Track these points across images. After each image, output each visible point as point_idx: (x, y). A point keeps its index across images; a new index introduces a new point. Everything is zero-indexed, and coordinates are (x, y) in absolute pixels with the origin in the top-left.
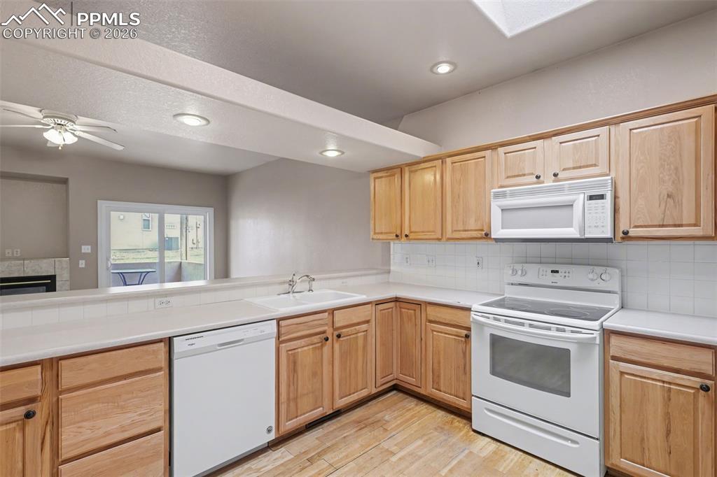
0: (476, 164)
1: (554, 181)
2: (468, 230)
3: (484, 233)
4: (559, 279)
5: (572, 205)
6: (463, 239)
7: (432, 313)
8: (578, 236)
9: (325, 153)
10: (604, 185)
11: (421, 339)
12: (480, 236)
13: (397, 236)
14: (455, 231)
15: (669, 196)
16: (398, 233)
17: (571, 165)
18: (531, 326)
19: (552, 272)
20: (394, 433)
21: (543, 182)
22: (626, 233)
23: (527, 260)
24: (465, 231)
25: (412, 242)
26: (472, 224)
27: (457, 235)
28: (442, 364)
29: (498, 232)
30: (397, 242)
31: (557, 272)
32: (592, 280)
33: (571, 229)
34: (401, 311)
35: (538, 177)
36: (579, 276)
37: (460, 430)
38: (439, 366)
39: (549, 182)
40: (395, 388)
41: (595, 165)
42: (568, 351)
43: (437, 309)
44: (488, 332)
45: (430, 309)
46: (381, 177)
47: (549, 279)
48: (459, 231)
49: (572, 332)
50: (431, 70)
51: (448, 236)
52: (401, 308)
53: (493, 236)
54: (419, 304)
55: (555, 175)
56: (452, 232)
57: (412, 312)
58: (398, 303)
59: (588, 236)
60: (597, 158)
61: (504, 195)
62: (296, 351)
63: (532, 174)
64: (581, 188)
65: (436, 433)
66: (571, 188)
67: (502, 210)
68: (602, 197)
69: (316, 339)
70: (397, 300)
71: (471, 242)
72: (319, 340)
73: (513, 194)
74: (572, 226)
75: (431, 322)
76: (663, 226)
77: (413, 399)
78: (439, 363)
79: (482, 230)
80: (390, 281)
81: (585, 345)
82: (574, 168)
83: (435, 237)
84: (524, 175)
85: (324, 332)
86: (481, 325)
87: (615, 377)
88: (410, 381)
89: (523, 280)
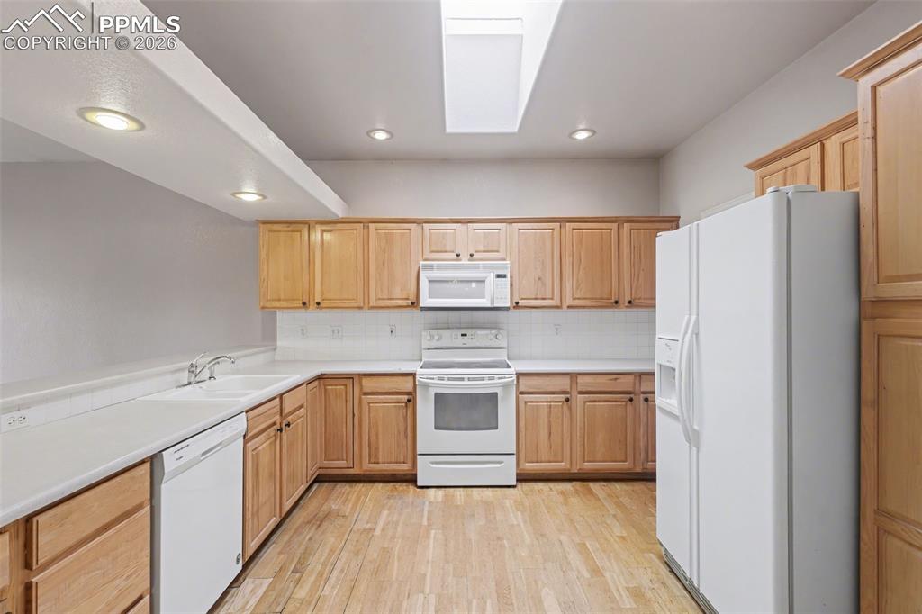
0: (402, 235)
1: (469, 260)
2: (393, 299)
3: (409, 302)
4: (467, 341)
5: (484, 281)
6: (388, 307)
7: (368, 384)
8: (489, 305)
9: (238, 196)
10: (504, 267)
11: (354, 415)
12: (405, 304)
13: (304, 304)
14: (380, 299)
15: (539, 279)
16: (306, 300)
17: (482, 249)
18: (469, 379)
19: (462, 335)
20: (356, 515)
21: (460, 260)
22: (517, 303)
23: (436, 327)
24: (390, 299)
25: (324, 310)
26: (397, 293)
27: (382, 303)
28: (380, 436)
29: (426, 301)
30: (303, 310)
31: (466, 335)
32: (491, 340)
33: (484, 300)
34: (326, 390)
35: (458, 255)
36: (481, 337)
37: (408, 492)
38: (377, 438)
39: (465, 261)
40: (320, 479)
41: (497, 251)
42: (496, 393)
43: (375, 379)
44: (432, 391)
45: (365, 381)
46: (279, 231)
47: (460, 341)
48: (384, 299)
49: (499, 378)
50: (368, 134)
51: (371, 304)
52: (325, 386)
53: (421, 305)
54: (349, 377)
55: (471, 255)
56: (376, 300)
57: (342, 387)
58: (322, 381)
59: (496, 305)
60: (499, 247)
61: (431, 268)
62: (258, 450)
63: (453, 252)
64: (491, 268)
65: (392, 501)
66: (485, 267)
67: (430, 281)
68: (504, 276)
69: (272, 431)
70: (320, 377)
71: (396, 310)
72: (272, 434)
73: (439, 268)
74: (484, 298)
75: (366, 394)
76: (536, 299)
77: (344, 484)
78: (377, 435)
79: (407, 299)
80: (276, 359)
81: (506, 386)
82: (484, 252)
83: (356, 305)
84: (446, 252)
85: (274, 424)
86: (426, 386)
87: (522, 405)
88: (338, 465)
89: (439, 345)
